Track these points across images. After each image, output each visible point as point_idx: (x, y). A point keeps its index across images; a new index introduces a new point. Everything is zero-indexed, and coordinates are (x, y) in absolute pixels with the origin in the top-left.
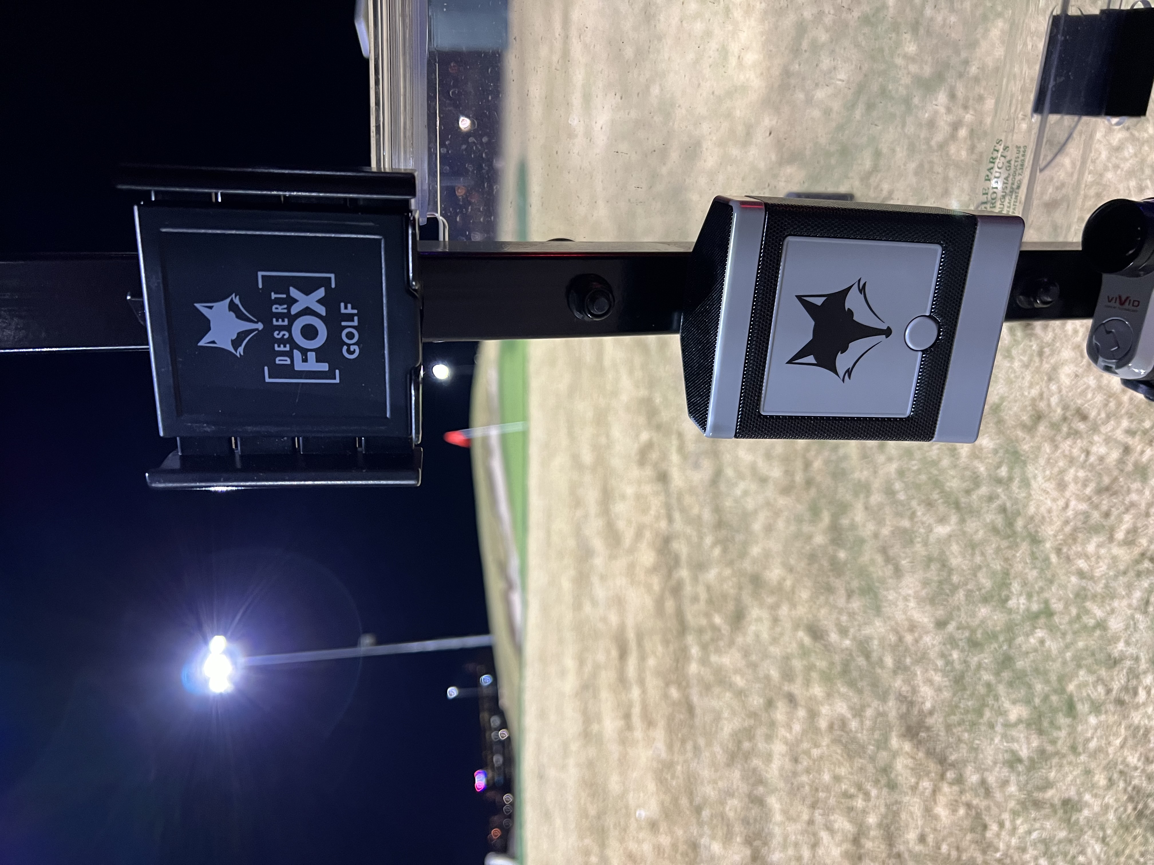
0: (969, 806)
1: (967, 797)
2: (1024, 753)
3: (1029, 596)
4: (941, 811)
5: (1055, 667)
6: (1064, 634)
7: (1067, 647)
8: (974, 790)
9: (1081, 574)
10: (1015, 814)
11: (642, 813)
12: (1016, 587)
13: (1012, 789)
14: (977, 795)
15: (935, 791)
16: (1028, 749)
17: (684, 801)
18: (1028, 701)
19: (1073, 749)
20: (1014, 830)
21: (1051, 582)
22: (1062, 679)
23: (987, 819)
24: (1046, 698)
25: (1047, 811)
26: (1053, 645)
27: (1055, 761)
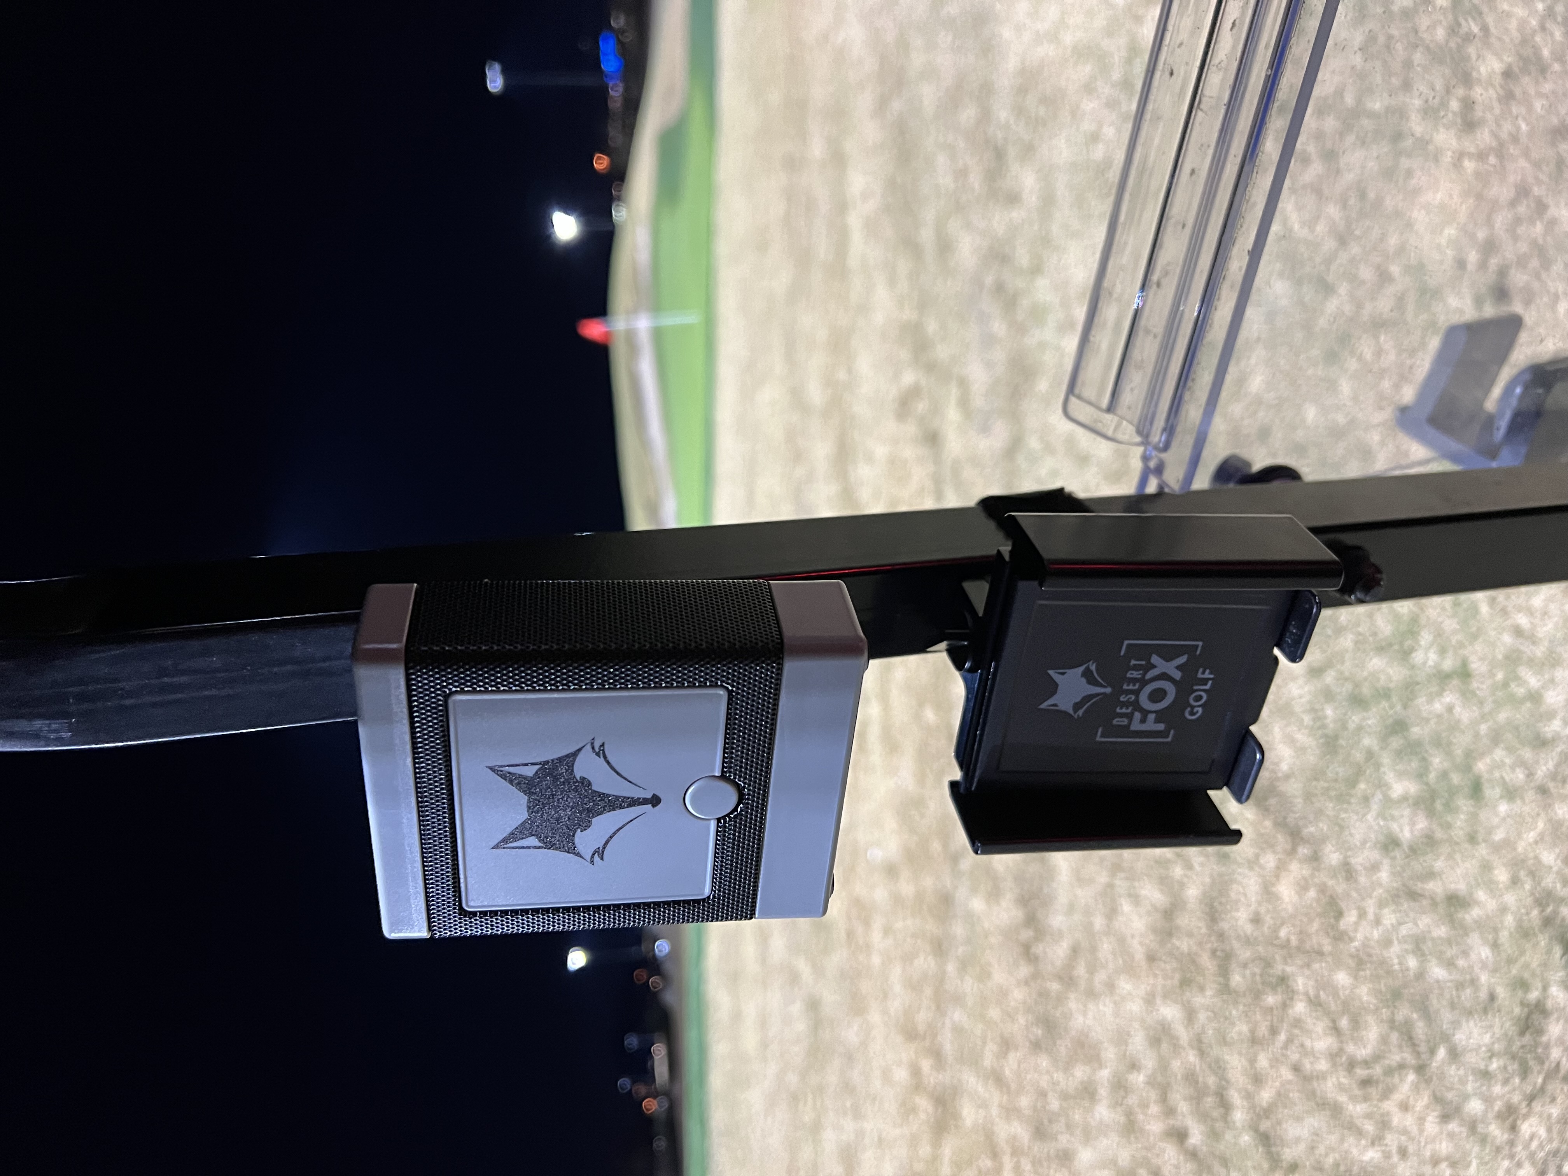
0: (1322, 889)
1: (1322, 877)
2: (1406, 834)
3: (1442, 651)
4: (1286, 891)
5: (1462, 741)
6: (1481, 703)
7: (1483, 718)
8: (1334, 873)
9: (1518, 632)
12: (1426, 638)
13: (1384, 875)
14: (1334, 876)
15: (1281, 867)
16: (1412, 831)
18: (1421, 775)
19: (1472, 839)
20: (1378, 922)
21: (1474, 637)
22: (1470, 756)
23: (1343, 905)
24: (1444, 775)
25: (1425, 902)
26: (1464, 714)
27: (1445, 849)
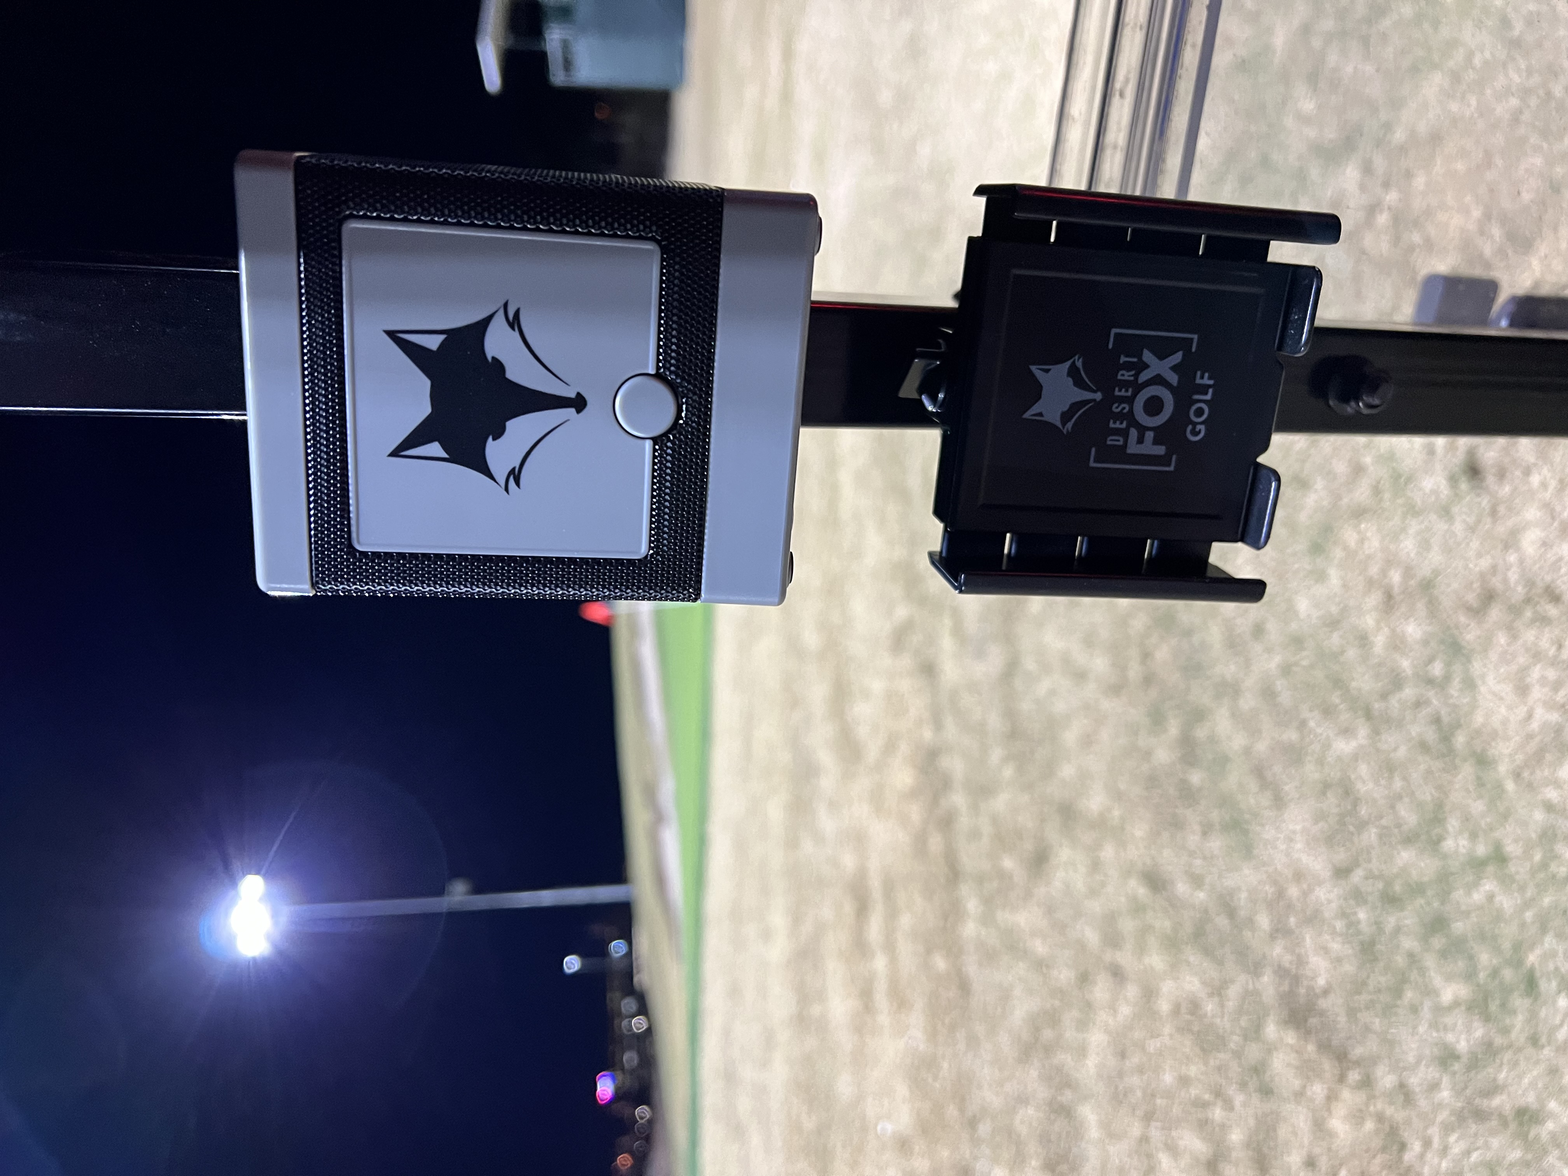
0: (1380, 1118)
1: (1379, 1105)
2: (1462, 1046)
3: (1474, 836)
4: (1338, 1124)
5: (1508, 932)
6: (1522, 889)
7: (1527, 904)
8: (1389, 1097)
9: (1549, 807)
10: (1447, 1129)
11: (887, 1127)
12: (1453, 823)
13: (1445, 1094)
14: (1391, 1103)
15: (1331, 1097)
16: (1468, 1041)
17: (952, 1111)
18: (1470, 976)
19: (1534, 1041)
20: (1444, 1150)
21: (1505, 816)
22: (1519, 948)
23: (1406, 1135)
24: (1495, 973)
25: (1494, 1123)
26: (1506, 902)
27: (1507, 1056)
